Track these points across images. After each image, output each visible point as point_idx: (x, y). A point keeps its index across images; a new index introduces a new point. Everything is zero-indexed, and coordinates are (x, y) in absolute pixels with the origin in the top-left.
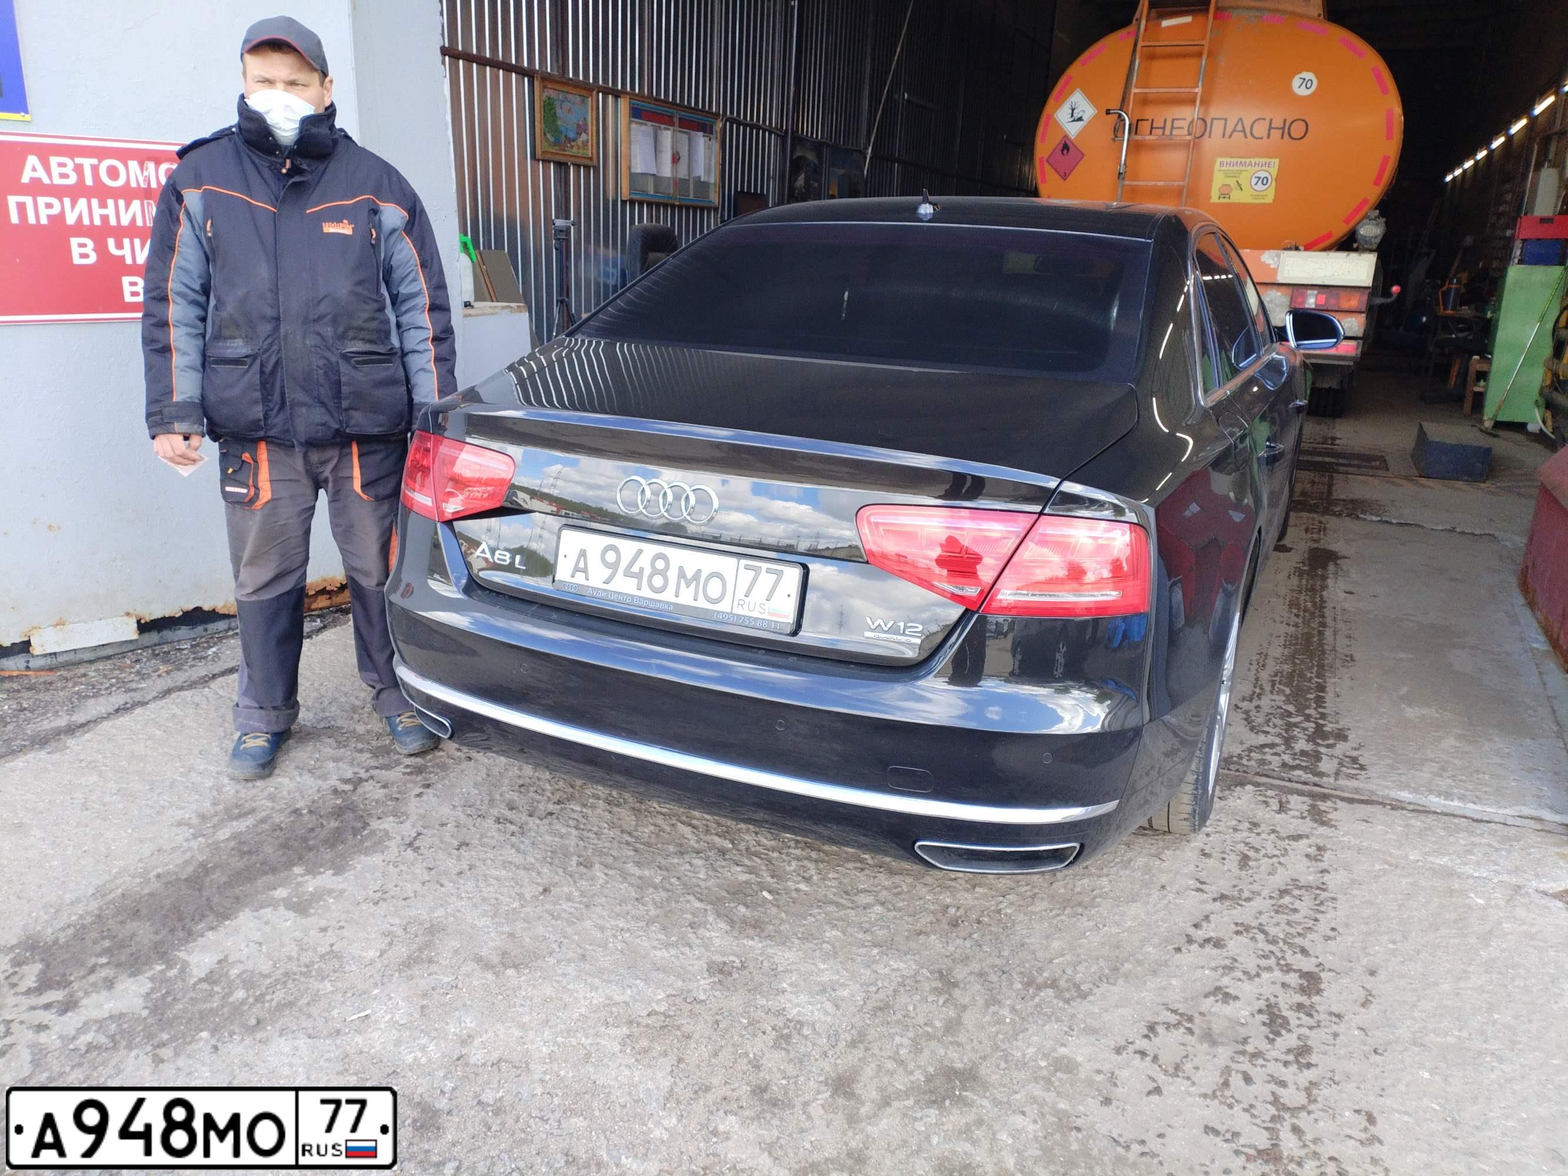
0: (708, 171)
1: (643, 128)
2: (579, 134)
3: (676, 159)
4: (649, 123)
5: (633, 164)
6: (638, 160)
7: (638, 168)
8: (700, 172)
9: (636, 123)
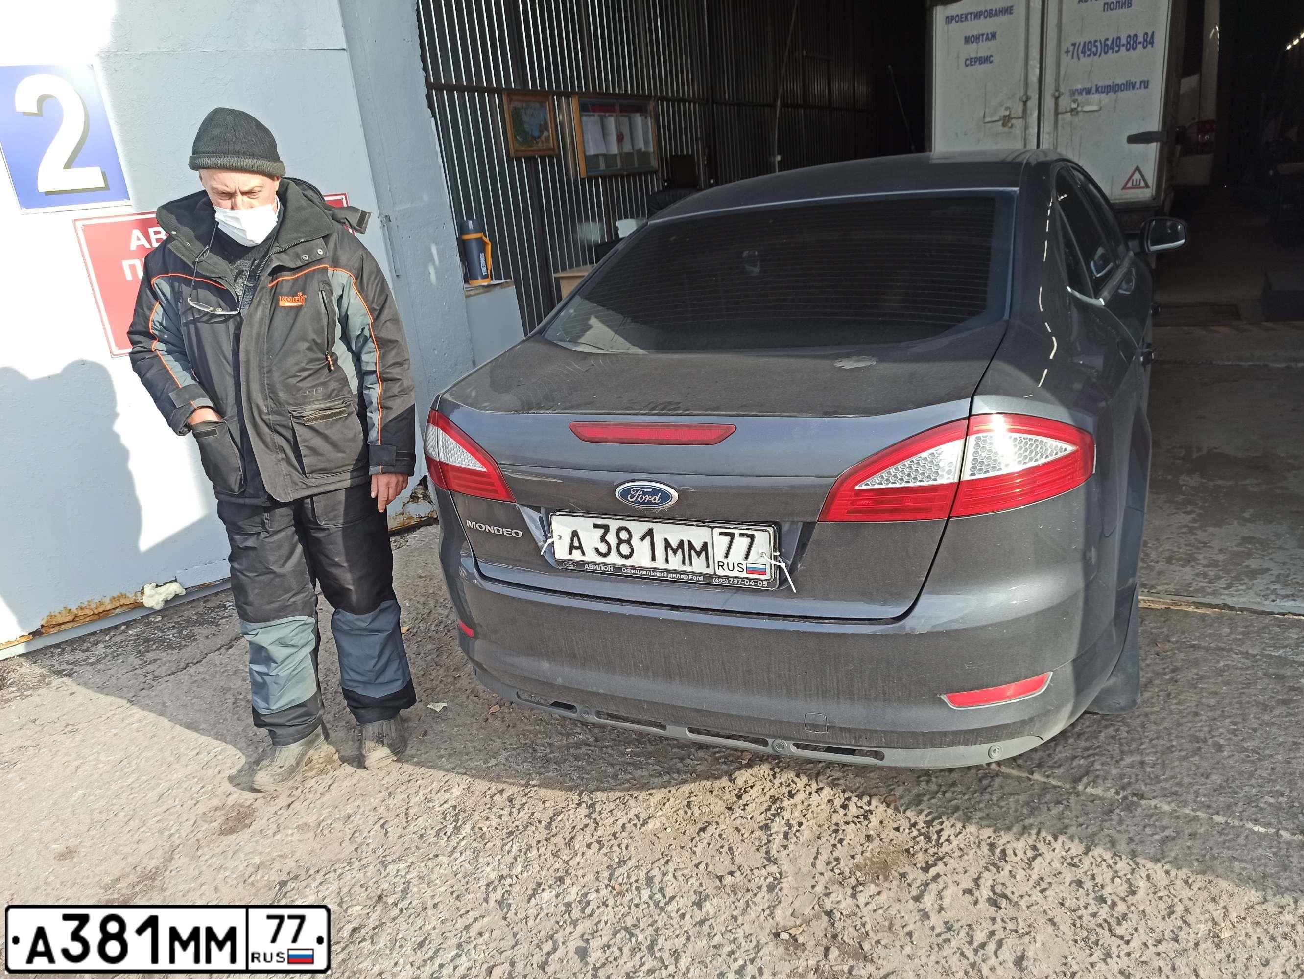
2: (541, 132)
3: (620, 138)
5: (587, 149)
6: (591, 144)
8: (641, 145)
9: (587, 116)
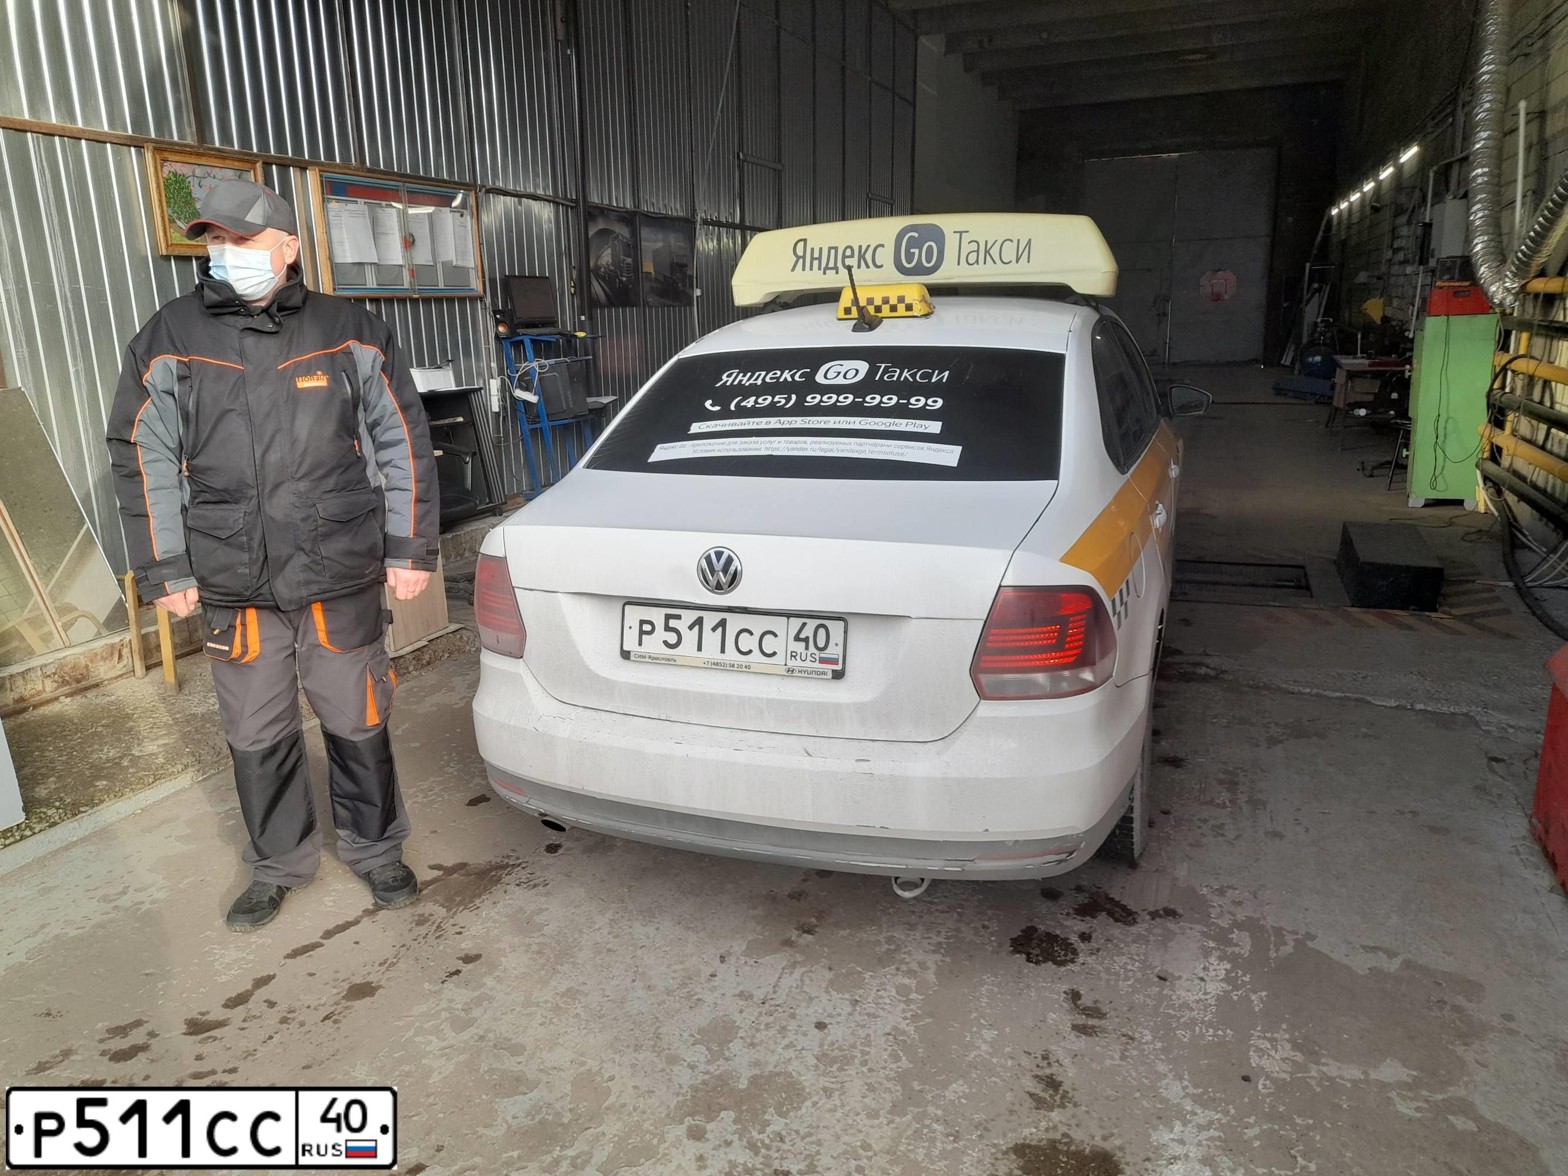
0: (461, 252)
1: (351, 206)
3: (409, 242)
4: (361, 201)
5: (337, 250)
6: (347, 246)
7: (347, 255)
8: (449, 254)
9: (338, 201)
